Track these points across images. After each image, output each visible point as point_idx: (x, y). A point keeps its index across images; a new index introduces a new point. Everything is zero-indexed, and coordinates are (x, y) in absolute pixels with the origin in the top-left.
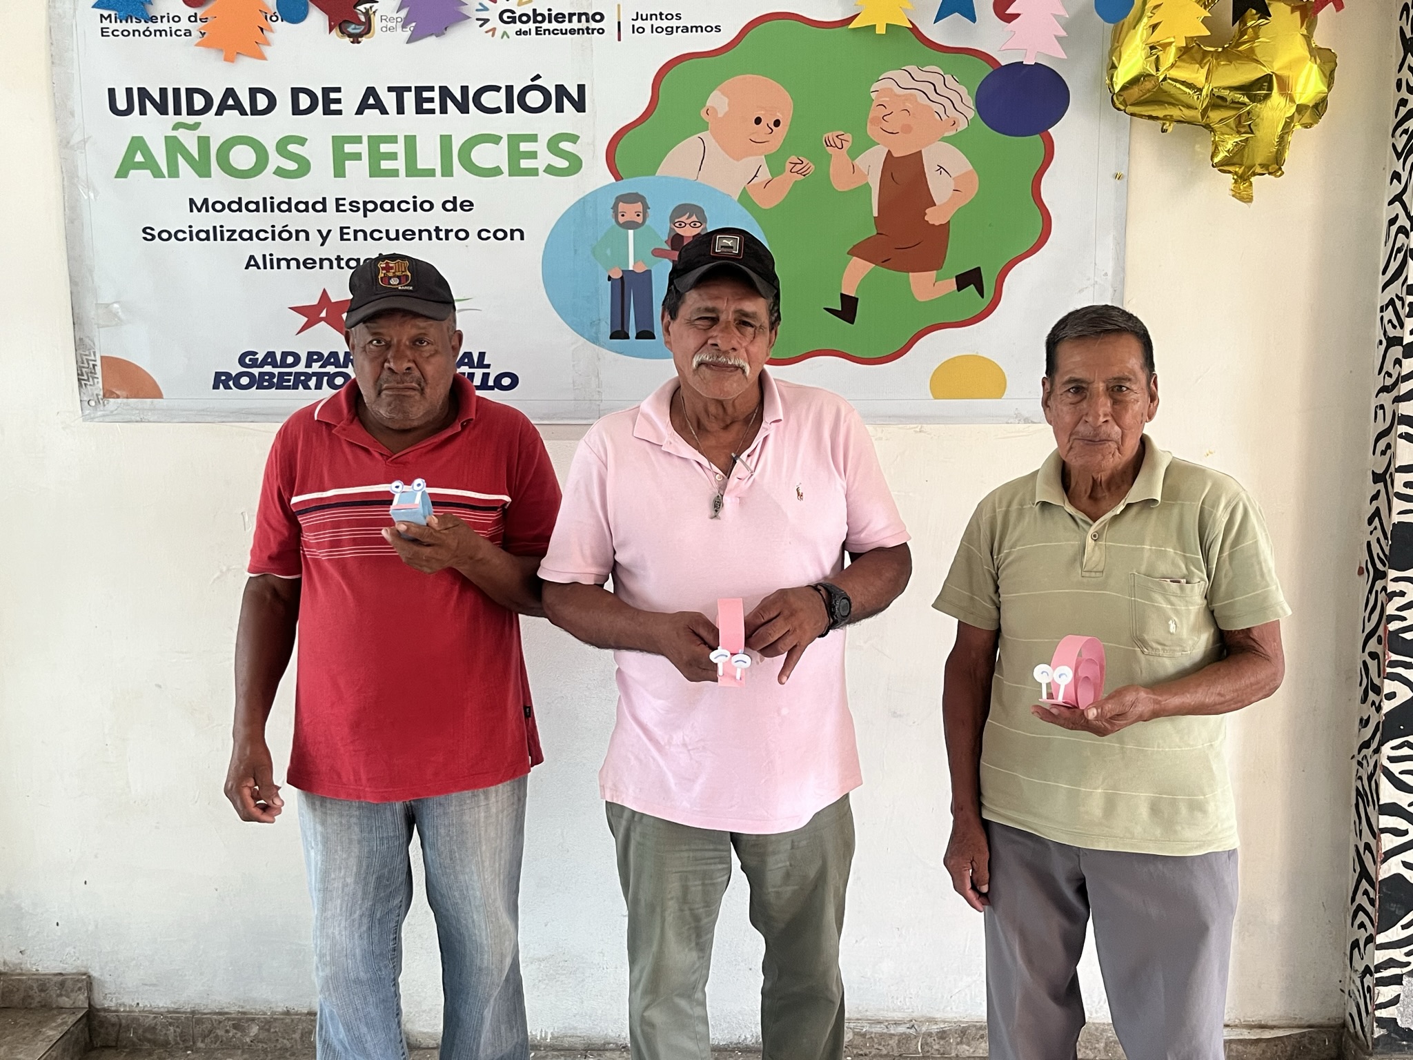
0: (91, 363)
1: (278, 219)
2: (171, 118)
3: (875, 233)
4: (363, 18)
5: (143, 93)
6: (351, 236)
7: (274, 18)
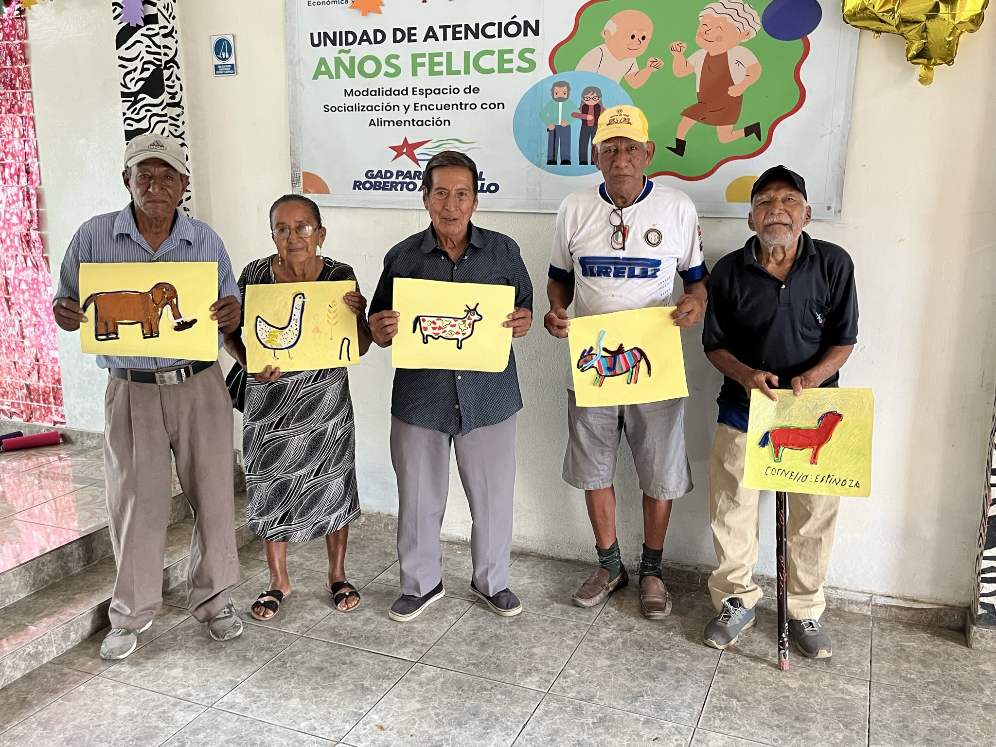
0: (298, 173)
1: (385, 100)
2: (338, 47)
3: (697, 102)
6: (419, 108)
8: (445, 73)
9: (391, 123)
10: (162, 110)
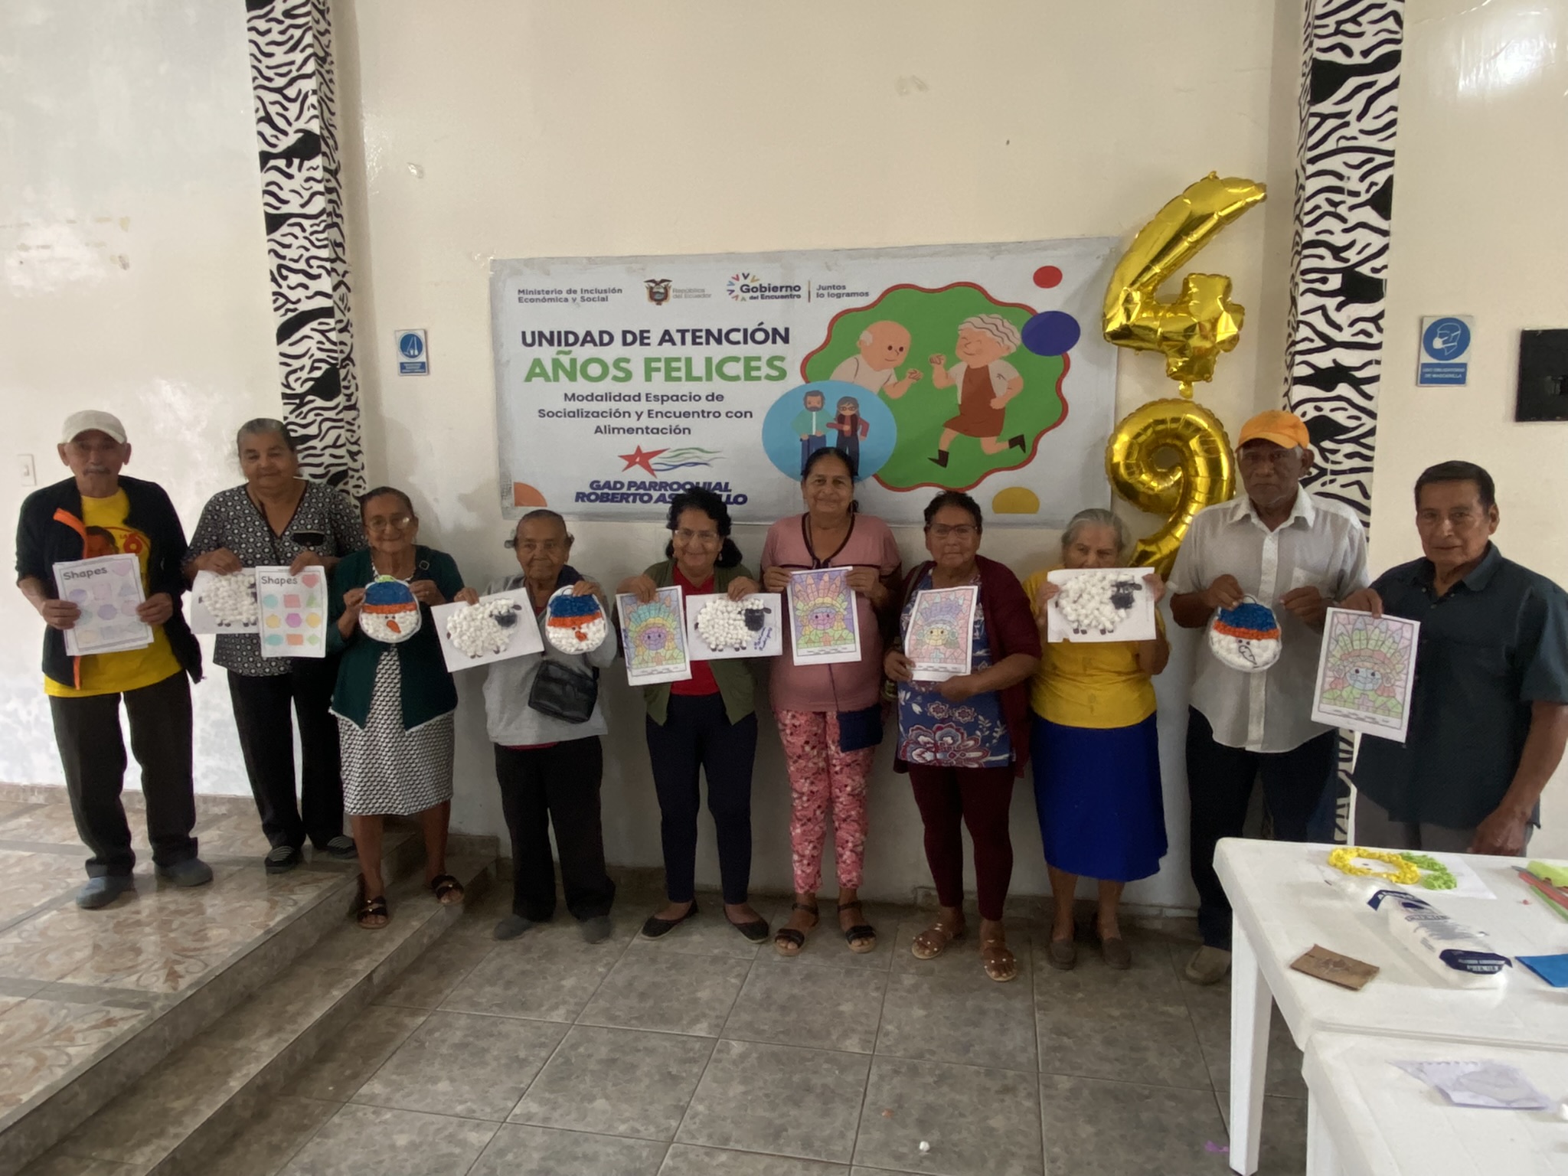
0: (508, 486)
1: (613, 405)
3: (959, 414)
4: (663, 290)
6: (654, 415)
8: (684, 378)
9: (621, 430)
10: (337, 414)
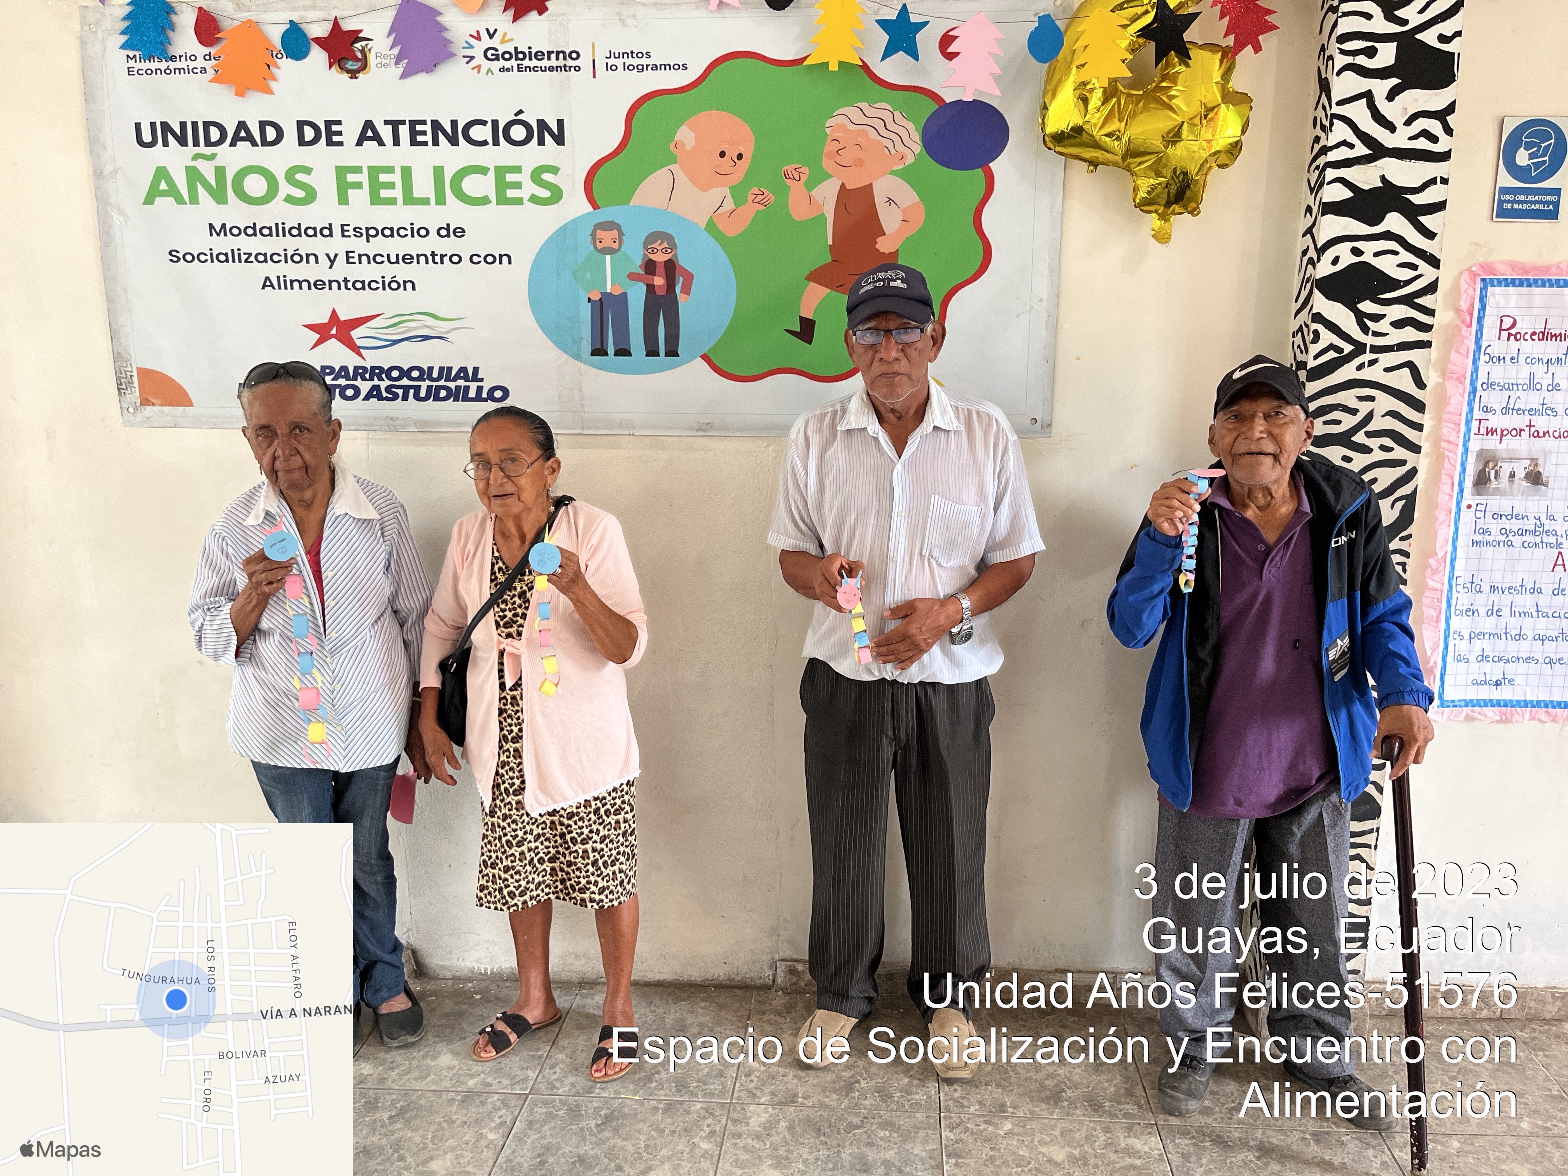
0: (129, 374)
1: (290, 244)
2: (191, 149)
3: (830, 260)
4: (359, 55)
5: (165, 126)
6: (356, 260)
7: (279, 56)
8: (400, 200)
9: (305, 285)
